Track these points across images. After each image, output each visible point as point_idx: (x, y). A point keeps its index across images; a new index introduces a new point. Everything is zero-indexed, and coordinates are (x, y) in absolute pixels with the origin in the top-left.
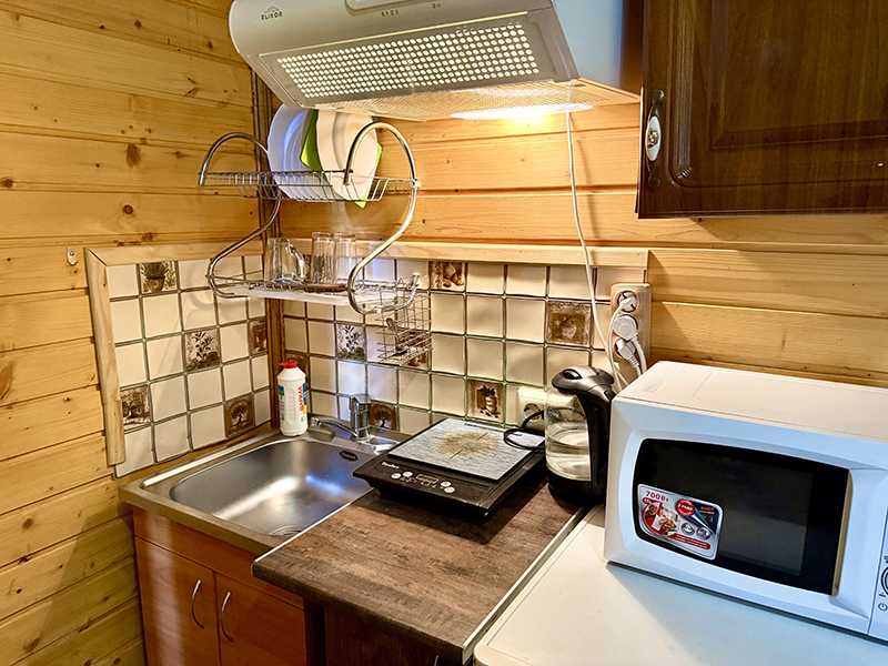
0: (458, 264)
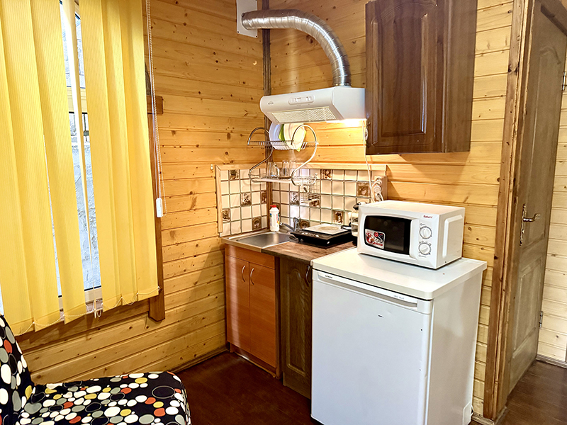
0: (329, 170)
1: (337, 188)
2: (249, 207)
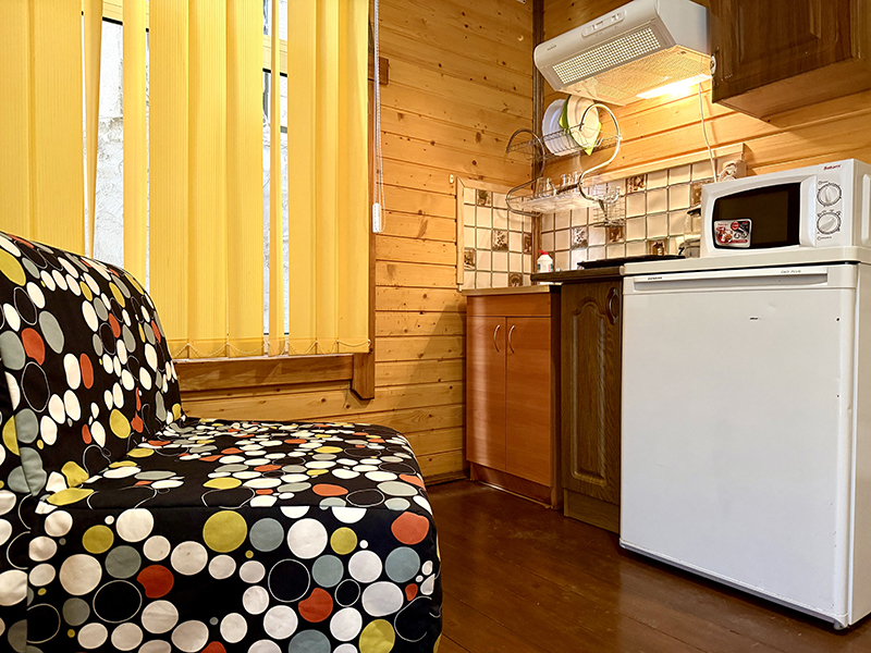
0: (641, 176)
1: (656, 202)
2: (505, 254)
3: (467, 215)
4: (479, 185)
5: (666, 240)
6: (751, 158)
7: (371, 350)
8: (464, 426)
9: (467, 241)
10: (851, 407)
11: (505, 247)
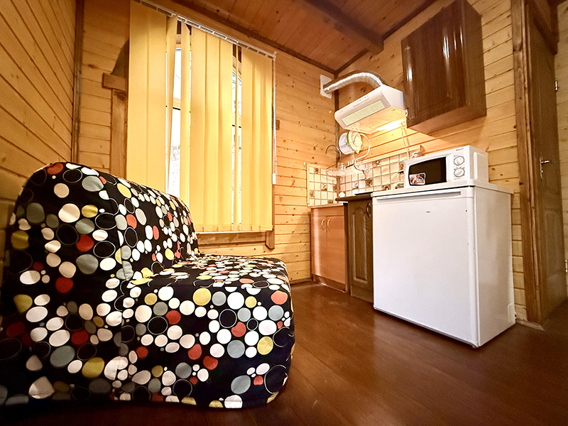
0: (379, 160)
1: (385, 170)
2: (326, 192)
3: (311, 177)
4: (316, 166)
5: (390, 185)
6: (424, 150)
7: (273, 230)
8: (311, 260)
9: (311, 187)
10: (474, 249)
11: (326, 190)
